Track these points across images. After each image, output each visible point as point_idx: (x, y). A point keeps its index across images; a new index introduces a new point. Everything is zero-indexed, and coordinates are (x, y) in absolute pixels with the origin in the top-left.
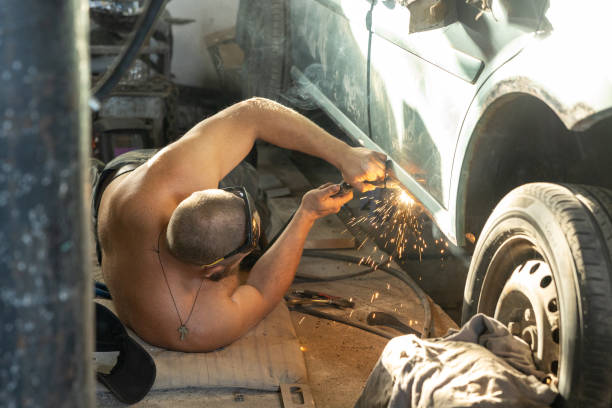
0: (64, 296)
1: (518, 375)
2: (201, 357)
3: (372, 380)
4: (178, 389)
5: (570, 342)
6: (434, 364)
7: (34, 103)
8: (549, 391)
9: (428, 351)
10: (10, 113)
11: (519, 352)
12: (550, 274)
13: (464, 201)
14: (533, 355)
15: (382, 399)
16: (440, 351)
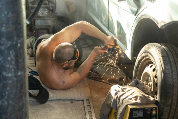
0: (19, 74)
1: (146, 95)
2: (62, 91)
3: (107, 97)
4: (55, 100)
5: (160, 86)
6: (123, 93)
7: (10, 22)
8: (154, 100)
9: (122, 89)
10: (4, 25)
11: (147, 89)
12: (155, 68)
13: (133, 48)
14: (151, 90)
15: (110, 102)
16: (125, 89)
